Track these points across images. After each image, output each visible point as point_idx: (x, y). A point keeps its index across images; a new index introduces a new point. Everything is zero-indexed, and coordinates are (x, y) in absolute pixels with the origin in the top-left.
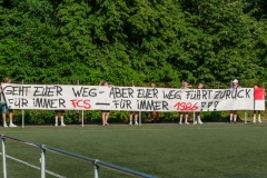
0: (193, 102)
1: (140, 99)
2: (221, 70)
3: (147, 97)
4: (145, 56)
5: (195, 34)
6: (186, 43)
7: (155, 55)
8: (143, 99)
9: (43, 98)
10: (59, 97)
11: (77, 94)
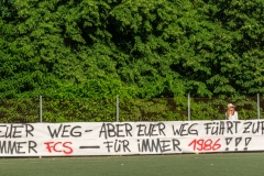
0: (214, 138)
1: (141, 138)
2: (245, 80)
3: (150, 134)
4: (140, 62)
5: (210, 30)
6: (197, 44)
7: (153, 60)
8: (145, 138)
9: (7, 140)
10: (30, 138)
11: (54, 134)
